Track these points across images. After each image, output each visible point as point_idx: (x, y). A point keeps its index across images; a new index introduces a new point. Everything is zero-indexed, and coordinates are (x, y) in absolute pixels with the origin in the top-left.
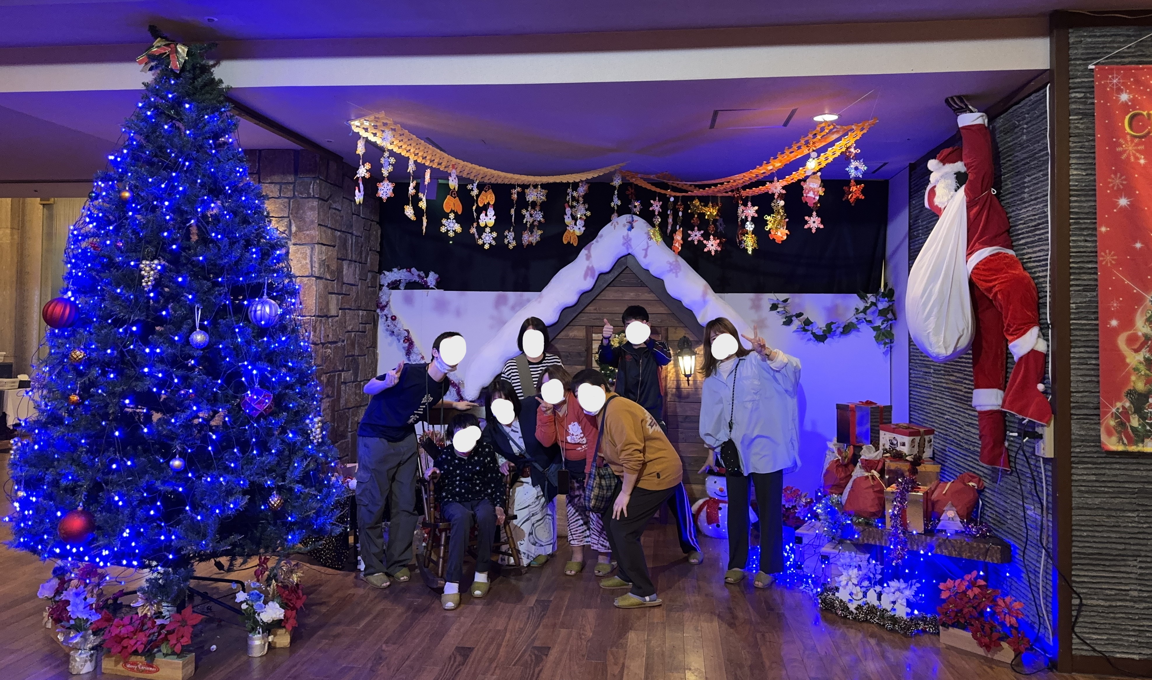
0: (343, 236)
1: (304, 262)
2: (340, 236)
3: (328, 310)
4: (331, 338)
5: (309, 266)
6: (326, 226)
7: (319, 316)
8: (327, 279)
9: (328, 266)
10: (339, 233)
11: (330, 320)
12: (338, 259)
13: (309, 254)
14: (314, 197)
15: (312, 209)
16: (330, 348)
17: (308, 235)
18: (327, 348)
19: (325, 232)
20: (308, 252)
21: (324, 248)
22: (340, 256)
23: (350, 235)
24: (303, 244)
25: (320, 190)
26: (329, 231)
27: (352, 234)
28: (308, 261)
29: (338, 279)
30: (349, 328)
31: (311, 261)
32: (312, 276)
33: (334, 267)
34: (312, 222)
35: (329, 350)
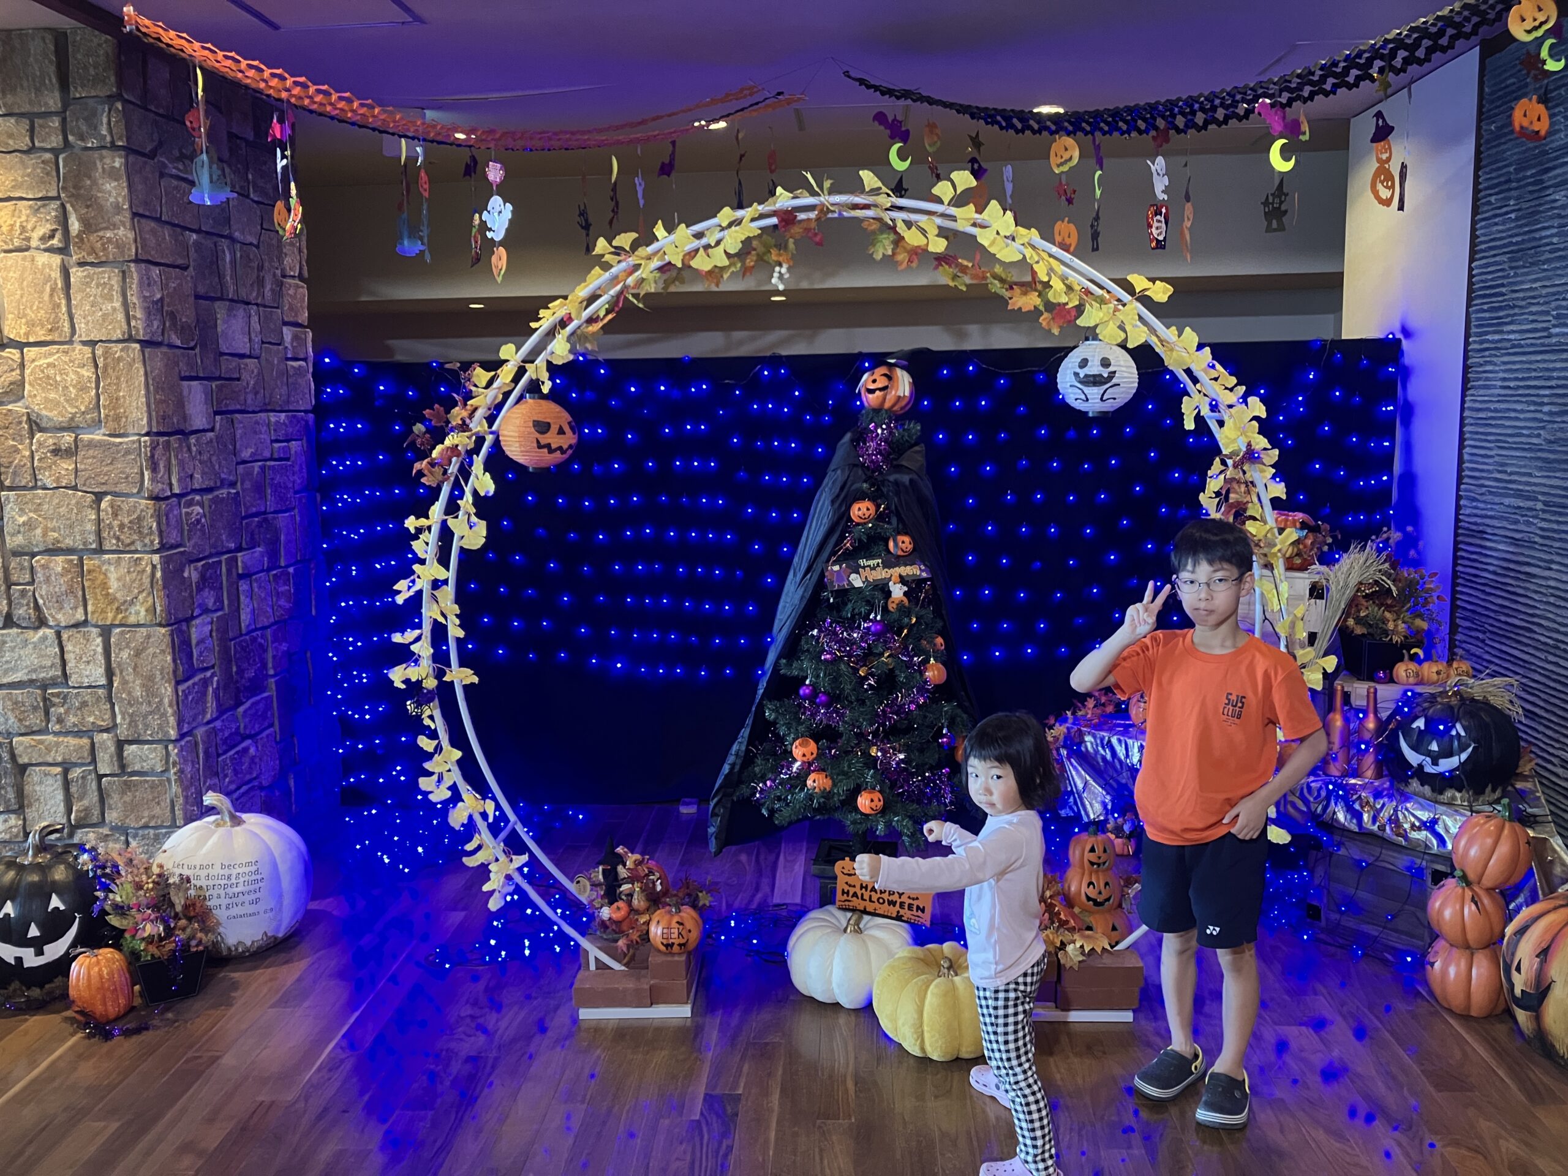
0: (208, 243)
1: (108, 307)
2: (196, 243)
3: (185, 418)
4: (198, 482)
5: (120, 316)
6: (158, 220)
7: (160, 434)
8: (171, 346)
9: (172, 316)
10: (194, 236)
11: (193, 440)
12: (198, 297)
13: (116, 287)
14: (113, 147)
15: (112, 174)
16: (201, 504)
17: (109, 240)
18: (190, 504)
19: (153, 232)
20: (115, 282)
21: (156, 271)
22: (201, 290)
23: (224, 244)
24: (100, 264)
25: (128, 128)
26: (167, 232)
27: (231, 238)
28: (117, 304)
29: (204, 346)
30: (246, 454)
31: (125, 304)
32: (130, 339)
33: (187, 316)
34: (118, 208)
35: (198, 509)
